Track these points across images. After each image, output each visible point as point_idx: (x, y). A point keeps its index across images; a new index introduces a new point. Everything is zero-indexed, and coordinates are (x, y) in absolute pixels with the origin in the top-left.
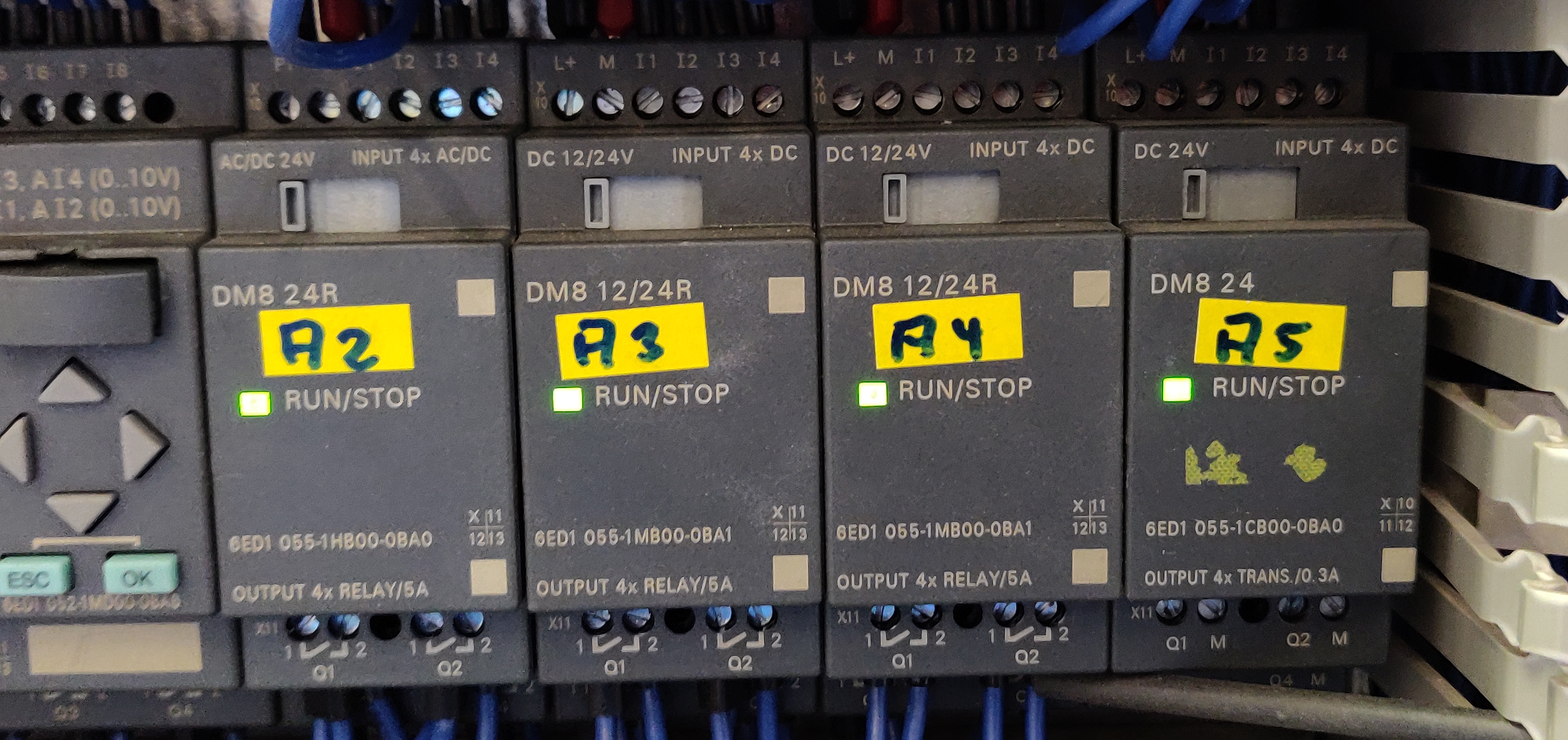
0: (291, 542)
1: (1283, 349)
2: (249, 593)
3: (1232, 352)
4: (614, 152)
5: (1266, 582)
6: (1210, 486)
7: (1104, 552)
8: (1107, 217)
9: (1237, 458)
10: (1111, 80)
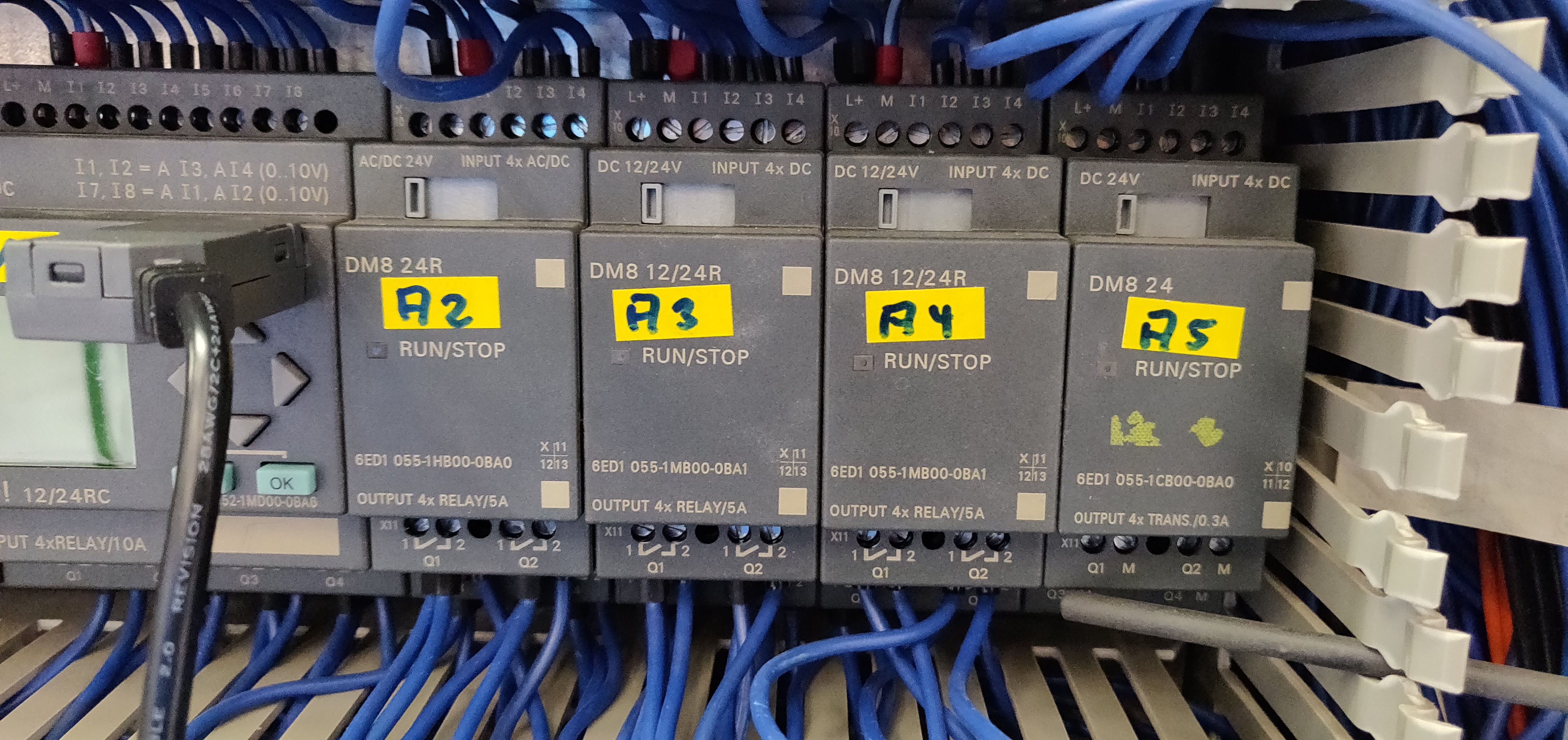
0: (402, 460)
1: (1193, 340)
2: (370, 498)
3: (1152, 341)
4: (666, 163)
5: (1170, 524)
6: (1130, 447)
7: (1043, 496)
8: (1057, 230)
9: (1152, 425)
10: (1063, 125)
